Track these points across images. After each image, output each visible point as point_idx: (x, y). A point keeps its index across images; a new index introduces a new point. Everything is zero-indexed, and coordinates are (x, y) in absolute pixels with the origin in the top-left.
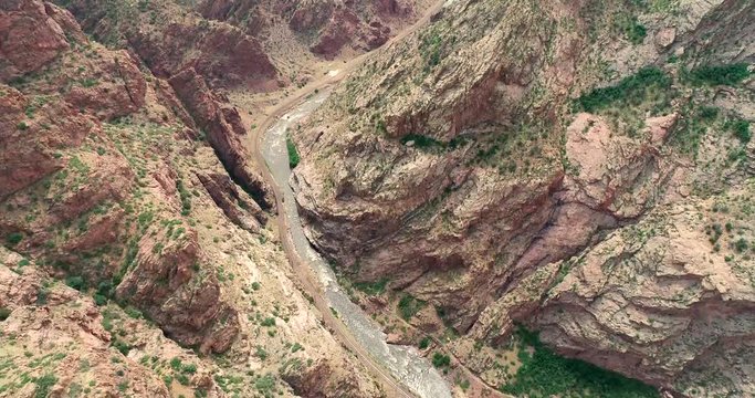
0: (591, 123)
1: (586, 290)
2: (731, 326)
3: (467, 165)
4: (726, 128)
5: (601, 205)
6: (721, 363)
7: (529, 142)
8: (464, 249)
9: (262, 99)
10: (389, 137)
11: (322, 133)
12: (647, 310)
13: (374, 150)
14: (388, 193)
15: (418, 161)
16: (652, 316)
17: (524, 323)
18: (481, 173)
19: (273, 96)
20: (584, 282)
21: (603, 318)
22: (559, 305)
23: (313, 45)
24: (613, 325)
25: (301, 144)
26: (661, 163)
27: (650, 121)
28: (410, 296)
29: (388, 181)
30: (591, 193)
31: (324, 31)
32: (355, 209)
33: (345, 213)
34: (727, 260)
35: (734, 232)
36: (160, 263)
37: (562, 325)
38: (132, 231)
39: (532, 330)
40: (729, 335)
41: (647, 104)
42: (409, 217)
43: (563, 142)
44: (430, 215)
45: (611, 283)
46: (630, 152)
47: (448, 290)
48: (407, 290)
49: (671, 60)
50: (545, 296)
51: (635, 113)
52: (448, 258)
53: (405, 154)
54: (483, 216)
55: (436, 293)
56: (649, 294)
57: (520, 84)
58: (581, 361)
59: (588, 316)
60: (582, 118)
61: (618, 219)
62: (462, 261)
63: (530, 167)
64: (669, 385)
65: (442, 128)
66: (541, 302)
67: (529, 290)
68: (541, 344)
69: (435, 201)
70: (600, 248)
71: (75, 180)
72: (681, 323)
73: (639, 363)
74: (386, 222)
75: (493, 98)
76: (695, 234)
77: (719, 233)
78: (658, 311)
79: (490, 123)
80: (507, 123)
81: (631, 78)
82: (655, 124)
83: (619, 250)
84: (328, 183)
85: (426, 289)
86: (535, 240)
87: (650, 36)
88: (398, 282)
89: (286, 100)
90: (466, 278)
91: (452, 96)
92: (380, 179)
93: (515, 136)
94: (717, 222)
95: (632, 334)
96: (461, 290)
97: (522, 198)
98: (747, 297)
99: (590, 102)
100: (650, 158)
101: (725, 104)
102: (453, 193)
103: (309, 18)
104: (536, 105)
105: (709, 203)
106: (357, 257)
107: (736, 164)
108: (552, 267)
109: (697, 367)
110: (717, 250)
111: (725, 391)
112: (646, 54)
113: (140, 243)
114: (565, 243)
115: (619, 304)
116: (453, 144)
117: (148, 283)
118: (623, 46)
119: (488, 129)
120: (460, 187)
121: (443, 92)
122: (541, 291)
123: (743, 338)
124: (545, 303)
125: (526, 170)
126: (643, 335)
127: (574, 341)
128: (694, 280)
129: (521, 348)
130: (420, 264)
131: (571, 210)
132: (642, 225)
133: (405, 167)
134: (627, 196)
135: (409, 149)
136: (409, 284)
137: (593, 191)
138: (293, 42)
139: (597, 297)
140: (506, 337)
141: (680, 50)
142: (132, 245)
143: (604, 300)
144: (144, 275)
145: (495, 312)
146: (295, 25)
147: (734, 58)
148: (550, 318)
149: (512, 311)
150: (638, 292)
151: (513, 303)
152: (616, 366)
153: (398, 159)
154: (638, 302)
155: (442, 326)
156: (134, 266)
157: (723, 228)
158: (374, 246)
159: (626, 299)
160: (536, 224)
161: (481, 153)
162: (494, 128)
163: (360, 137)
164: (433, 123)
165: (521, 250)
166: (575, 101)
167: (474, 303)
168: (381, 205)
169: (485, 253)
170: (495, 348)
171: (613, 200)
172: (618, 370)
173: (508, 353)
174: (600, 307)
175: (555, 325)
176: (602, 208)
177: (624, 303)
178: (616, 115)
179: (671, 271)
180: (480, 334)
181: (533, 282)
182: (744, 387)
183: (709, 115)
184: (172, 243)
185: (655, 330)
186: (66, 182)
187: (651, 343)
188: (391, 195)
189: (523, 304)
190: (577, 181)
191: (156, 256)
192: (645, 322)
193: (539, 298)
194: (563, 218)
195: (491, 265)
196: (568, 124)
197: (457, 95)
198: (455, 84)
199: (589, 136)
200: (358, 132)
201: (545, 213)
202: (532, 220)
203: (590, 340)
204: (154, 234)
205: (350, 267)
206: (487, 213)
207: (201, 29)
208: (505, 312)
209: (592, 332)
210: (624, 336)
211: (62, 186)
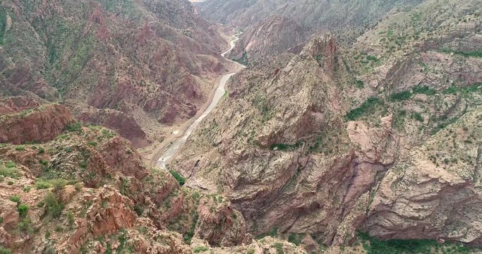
0: (357, 125)
1: (388, 201)
2: (457, 197)
3: (306, 155)
4: (412, 117)
5: (376, 160)
6: (458, 217)
7: (334, 138)
8: (318, 198)
9: (143, 151)
10: (262, 147)
11: (199, 161)
12: (419, 201)
13: (255, 156)
14: (270, 177)
15: (283, 157)
16: (423, 204)
17: (360, 229)
18: (315, 157)
19: (147, 149)
20: (385, 197)
21: (400, 212)
22: (376, 213)
23: (159, 118)
24: (406, 214)
25: (183, 171)
26: (394, 136)
27: (383, 119)
28: (293, 233)
29: (268, 171)
30: (370, 156)
31: (165, 110)
32: (250, 191)
33: (243, 196)
34: (444, 168)
35: (441, 157)
36: (216, 217)
37: (380, 223)
38: (190, 205)
39: (365, 232)
40: (457, 202)
41: (377, 112)
42: (283, 188)
43: (348, 136)
44: (295, 185)
45: (398, 194)
46: (380, 134)
47: (316, 223)
48: (291, 230)
49: (380, 93)
50: (368, 210)
51: (374, 117)
52: (311, 205)
53: (274, 155)
54: (323, 178)
55: (309, 226)
56: (418, 194)
57: (321, 112)
58: (394, 240)
59: (392, 214)
60: (351, 124)
61: (384, 166)
62: (319, 205)
63: (339, 149)
64: (441, 236)
65: (291, 137)
66: (366, 214)
67: (359, 210)
68: (372, 238)
69: (294, 178)
70: (385, 179)
71: (159, 179)
72: (436, 203)
73: (424, 229)
74: (272, 193)
75: (311, 119)
76: (425, 162)
77: (435, 159)
78: (424, 201)
79: (310, 133)
80: (319, 131)
81: (365, 103)
82: (385, 120)
83: (395, 178)
84: (219, 185)
85: (302, 227)
86: (349, 186)
87: (366, 85)
88: (284, 228)
89: (157, 150)
90: (323, 214)
91: (294, 121)
92: (263, 171)
93: (325, 136)
94: (432, 154)
95: (417, 215)
96: (323, 220)
97: (340, 165)
98: (460, 182)
99: (352, 115)
100: (389, 135)
101: (408, 107)
102: (302, 171)
103: (154, 104)
104: (332, 120)
105: (423, 148)
106: (254, 221)
107: (422, 132)
108: (366, 195)
109: (448, 222)
110: (438, 165)
111: (465, 229)
112: (367, 92)
113: (198, 210)
114: (365, 183)
115: (405, 203)
116: (297, 145)
117: (211, 231)
118: (355, 90)
119: (310, 136)
120: (305, 167)
121: (288, 120)
122: (365, 208)
123: (463, 201)
124: (369, 214)
125: (338, 151)
126: (422, 214)
127: (390, 230)
128: (435, 181)
129: (363, 242)
130: (295, 213)
131: (363, 166)
132: (400, 164)
133: (276, 161)
134: (385, 154)
135: (275, 152)
136: (290, 227)
137: (370, 155)
138: (147, 118)
139: (394, 202)
140: (355, 239)
141: (382, 88)
142: (193, 212)
143: (397, 204)
144: (207, 227)
145: (345, 227)
146: (147, 108)
147: (403, 89)
148: (372, 222)
149: (354, 223)
150: (412, 194)
151: (352, 219)
152: (412, 235)
153: (270, 157)
154: (413, 199)
155: (317, 244)
156: (200, 224)
157: (436, 156)
158: (265, 210)
159: (407, 199)
160: (349, 177)
161: (311, 148)
162: (313, 135)
163: (244, 151)
164: (286, 136)
165: (345, 192)
166: (345, 117)
167: (330, 227)
168: (267, 185)
169: (328, 198)
170: (351, 246)
171: (380, 157)
172: (413, 237)
173: (358, 247)
174: (397, 207)
175: (377, 224)
176: (376, 163)
177: (407, 201)
178: (366, 119)
179: (423, 180)
180: (341, 241)
181: (359, 205)
182: (472, 224)
183: (403, 113)
184: (220, 205)
185: (426, 210)
186: (154, 181)
187: (427, 217)
188: (272, 178)
189: (358, 218)
190: (361, 152)
191: (213, 214)
192: (420, 207)
193: (365, 212)
194: (360, 171)
195: (333, 203)
196: (346, 127)
197: (297, 120)
198: (294, 115)
199: (358, 130)
200: (243, 149)
201: (352, 170)
202: (347, 175)
203: (398, 226)
204: (205, 203)
205: (251, 228)
206: (324, 176)
207: (100, 114)
208: (350, 225)
209: (398, 221)
210: (413, 218)
211: (152, 183)
